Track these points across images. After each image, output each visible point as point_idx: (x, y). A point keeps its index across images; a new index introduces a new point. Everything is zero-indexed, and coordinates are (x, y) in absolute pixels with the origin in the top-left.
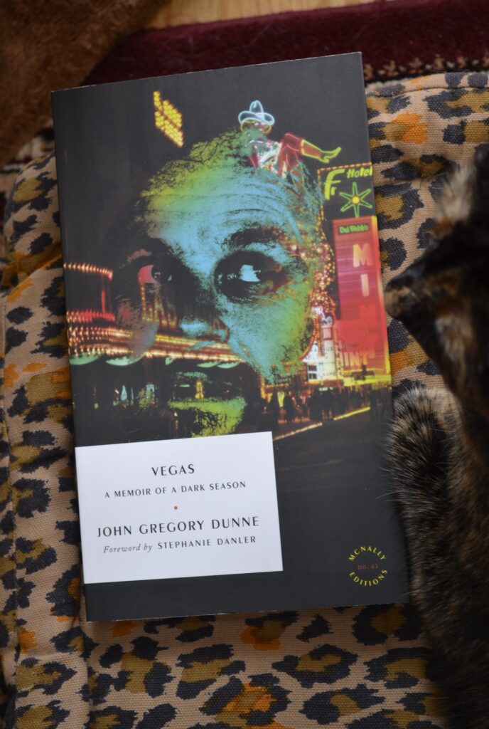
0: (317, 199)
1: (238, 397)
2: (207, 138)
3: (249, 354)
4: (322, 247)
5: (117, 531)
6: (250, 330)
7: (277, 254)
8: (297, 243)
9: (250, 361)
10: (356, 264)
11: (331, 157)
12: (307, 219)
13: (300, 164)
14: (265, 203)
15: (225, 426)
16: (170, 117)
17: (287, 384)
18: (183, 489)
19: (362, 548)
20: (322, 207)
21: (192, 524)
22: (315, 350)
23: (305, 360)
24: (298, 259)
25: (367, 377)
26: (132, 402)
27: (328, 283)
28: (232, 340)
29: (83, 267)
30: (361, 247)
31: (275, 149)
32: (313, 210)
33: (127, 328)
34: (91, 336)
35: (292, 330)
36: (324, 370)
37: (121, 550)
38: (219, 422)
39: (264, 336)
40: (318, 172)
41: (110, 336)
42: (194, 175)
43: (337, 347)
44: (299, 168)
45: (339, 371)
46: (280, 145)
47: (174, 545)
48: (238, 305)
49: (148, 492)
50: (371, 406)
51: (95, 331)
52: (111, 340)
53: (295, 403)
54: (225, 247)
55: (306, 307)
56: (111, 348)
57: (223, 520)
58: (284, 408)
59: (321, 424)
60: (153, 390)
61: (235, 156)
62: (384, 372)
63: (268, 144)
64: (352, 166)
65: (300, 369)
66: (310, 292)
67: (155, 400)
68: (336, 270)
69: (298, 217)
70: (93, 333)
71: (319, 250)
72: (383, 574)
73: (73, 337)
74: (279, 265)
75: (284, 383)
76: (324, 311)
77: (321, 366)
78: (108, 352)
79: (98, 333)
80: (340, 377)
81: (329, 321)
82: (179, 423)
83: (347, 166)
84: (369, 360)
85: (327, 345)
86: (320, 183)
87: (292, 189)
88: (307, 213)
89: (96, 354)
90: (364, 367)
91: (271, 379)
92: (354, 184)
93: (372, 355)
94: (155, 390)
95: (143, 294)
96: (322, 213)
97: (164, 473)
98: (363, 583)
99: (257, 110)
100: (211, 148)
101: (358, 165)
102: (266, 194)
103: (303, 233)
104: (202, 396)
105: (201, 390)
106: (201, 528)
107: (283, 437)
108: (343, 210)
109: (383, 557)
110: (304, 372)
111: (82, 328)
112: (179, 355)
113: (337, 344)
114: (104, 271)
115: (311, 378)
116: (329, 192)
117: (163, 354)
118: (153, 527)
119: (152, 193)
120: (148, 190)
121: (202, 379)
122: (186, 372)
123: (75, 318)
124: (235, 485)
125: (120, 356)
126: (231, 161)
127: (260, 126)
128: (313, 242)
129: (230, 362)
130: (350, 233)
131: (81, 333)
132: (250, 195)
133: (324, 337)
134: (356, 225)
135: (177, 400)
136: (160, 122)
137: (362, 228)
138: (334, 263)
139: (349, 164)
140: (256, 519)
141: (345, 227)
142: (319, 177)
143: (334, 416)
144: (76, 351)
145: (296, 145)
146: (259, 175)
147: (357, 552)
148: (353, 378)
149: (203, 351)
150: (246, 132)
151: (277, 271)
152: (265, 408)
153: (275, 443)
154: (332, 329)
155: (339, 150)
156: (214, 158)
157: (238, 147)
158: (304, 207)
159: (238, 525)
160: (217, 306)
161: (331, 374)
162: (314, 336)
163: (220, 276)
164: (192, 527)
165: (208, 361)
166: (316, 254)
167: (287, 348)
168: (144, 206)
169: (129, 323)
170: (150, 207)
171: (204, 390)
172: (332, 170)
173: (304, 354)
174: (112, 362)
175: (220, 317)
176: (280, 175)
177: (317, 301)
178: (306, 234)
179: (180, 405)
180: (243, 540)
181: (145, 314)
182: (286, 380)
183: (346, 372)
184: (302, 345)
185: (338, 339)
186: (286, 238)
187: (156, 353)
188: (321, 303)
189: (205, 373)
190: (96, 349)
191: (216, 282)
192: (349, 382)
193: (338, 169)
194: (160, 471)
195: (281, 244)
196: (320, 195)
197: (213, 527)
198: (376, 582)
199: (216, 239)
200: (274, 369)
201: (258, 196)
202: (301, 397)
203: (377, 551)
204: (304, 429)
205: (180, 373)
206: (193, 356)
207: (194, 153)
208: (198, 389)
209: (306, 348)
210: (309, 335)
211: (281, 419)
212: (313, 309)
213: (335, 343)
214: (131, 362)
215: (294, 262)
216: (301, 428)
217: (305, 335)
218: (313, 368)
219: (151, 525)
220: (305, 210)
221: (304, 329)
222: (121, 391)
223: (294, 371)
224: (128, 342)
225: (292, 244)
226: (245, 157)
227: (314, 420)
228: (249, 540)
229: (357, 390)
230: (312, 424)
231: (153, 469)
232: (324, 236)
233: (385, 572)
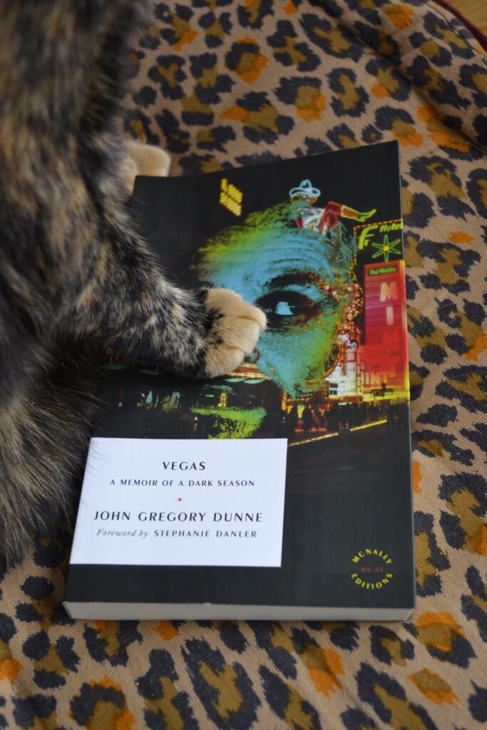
0: (351, 249)
1: (259, 408)
2: (261, 209)
3: (275, 373)
4: (353, 287)
5: (116, 516)
6: (279, 353)
7: (312, 293)
8: (330, 284)
9: (275, 379)
10: (383, 298)
11: (367, 217)
12: (341, 265)
13: (339, 224)
14: (305, 255)
15: (243, 432)
16: (233, 196)
17: (308, 399)
18: (191, 483)
19: (367, 550)
20: (355, 255)
21: (193, 515)
22: (338, 371)
23: (327, 379)
24: (330, 296)
25: (386, 393)
26: (156, 405)
27: (356, 315)
28: (261, 362)
30: (389, 285)
31: (319, 214)
32: (347, 258)
35: (318, 353)
36: (345, 387)
37: (115, 534)
38: (237, 427)
39: (291, 359)
40: (355, 229)
42: (246, 236)
43: (359, 368)
44: (338, 227)
45: (359, 389)
46: (323, 211)
47: (171, 533)
48: (270, 334)
49: (155, 483)
50: (388, 419)
53: (314, 415)
54: (266, 288)
55: (333, 335)
57: (226, 514)
58: (302, 418)
59: (337, 434)
60: (179, 397)
61: (283, 221)
62: (403, 389)
63: (313, 210)
64: (385, 222)
65: (322, 386)
66: (338, 323)
67: (179, 405)
68: (364, 304)
69: (333, 263)
71: (350, 289)
72: (388, 578)
74: (311, 301)
75: (305, 397)
76: (350, 338)
77: (342, 384)
80: (360, 394)
81: (354, 347)
82: (197, 427)
83: (380, 223)
84: (389, 379)
85: (350, 366)
86: (355, 237)
87: (330, 243)
88: (342, 260)
89: (130, 364)
90: (383, 385)
91: (293, 394)
92: (386, 236)
93: (392, 375)
96: (355, 260)
97: (174, 467)
98: (366, 585)
99: (307, 186)
100: (264, 216)
101: (390, 222)
102: (306, 247)
103: (337, 276)
104: (225, 405)
105: (225, 399)
106: (202, 520)
107: (298, 443)
108: (374, 256)
109: (389, 561)
110: (326, 389)
113: (360, 365)
115: (331, 394)
116: (363, 242)
118: (153, 515)
119: (208, 249)
120: (205, 247)
121: (227, 391)
122: (213, 385)
124: (244, 483)
126: (280, 224)
127: (307, 197)
128: (344, 283)
129: (256, 379)
130: (380, 274)
132: (292, 249)
133: (348, 360)
134: (385, 268)
135: (200, 407)
136: (224, 199)
137: (391, 270)
138: (362, 299)
139: (382, 221)
140: (259, 516)
141: (375, 269)
142: (355, 233)
143: (350, 428)
145: (337, 209)
146: (302, 233)
147: (362, 554)
148: (372, 395)
150: (295, 203)
151: (310, 306)
152: (284, 418)
153: (289, 449)
154: (355, 353)
155: (374, 211)
156: (266, 222)
157: (287, 214)
158: (340, 256)
159: (241, 519)
161: (351, 391)
162: (338, 359)
164: (192, 517)
166: (347, 291)
167: (312, 368)
168: (200, 259)
170: (204, 259)
171: (227, 400)
172: (367, 227)
173: (328, 373)
174: (144, 371)
176: (320, 233)
177: (344, 330)
178: (339, 276)
179: (202, 412)
180: (243, 534)
182: (308, 395)
183: (366, 389)
184: (326, 366)
185: (361, 362)
186: (321, 280)
188: (347, 331)
189: (230, 386)
192: (368, 398)
193: (372, 225)
194: (170, 466)
195: (316, 285)
196: (355, 246)
197: (215, 520)
198: (379, 585)
199: (258, 282)
200: (297, 386)
201: (300, 249)
202: (320, 410)
203: (383, 555)
204: (319, 438)
205: (207, 385)
207: (249, 220)
208: (222, 399)
209: (329, 368)
210: (334, 357)
211: (298, 428)
212: (339, 336)
213: (357, 365)
215: (326, 299)
216: (317, 437)
217: (330, 358)
218: (335, 385)
219: (151, 514)
220: (340, 258)
221: (329, 353)
222: (147, 394)
223: (315, 388)
225: (326, 285)
226: (293, 221)
227: (330, 430)
228: (249, 534)
229: (375, 405)
230: (328, 433)
231: (164, 463)
232: (355, 278)
233: (390, 576)
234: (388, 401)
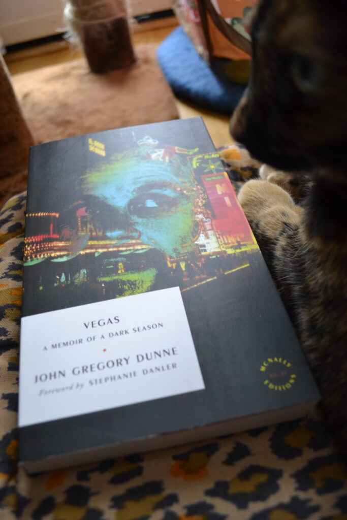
0: (189, 168)
1: (150, 268)
3: (156, 244)
4: (196, 187)
5: (53, 376)
6: (155, 230)
7: (168, 192)
8: (180, 187)
9: (157, 247)
10: (219, 192)
11: (193, 152)
12: (184, 176)
13: (176, 156)
14: (157, 173)
15: (142, 287)
16: (98, 146)
18: (111, 335)
19: (269, 360)
20: (192, 171)
21: (119, 361)
22: (203, 236)
23: (196, 242)
24: (183, 194)
25: (242, 247)
26: (69, 282)
27: (204, 203)
28: (144, 238)
29: (39, 214)
30: (221, 185)
31: (160, 151)
32: (188, 173)
33: (68, 240)
34: (40, 248)
35: (184, 227)
36: (211, 247)
37: (55, 391)
38: (137, 285)
39: (165, 233)
40: (188, 159)
41: (54, 246)
42: (112, 166)
43: (217, 233)
45: (221, 246)
46: (163, 150)
47: (103, 380)
48: (146, 219)
49: (80, 341)
50: (249, 263)
51: (44, 245)
52: (55, 248)
53: (194, 267)
54: (134, 193)
55: (192, 215)
56: (55, 252)
57: (147, 355)
58: (186, 271)
59: (215, 278)
60: (86, 272)
61: (137, 156)
62: (253, 244)
63: (156, 150)
64: (207, 154)
65: (194, 247)
66: (193, 208)
67: (87, 279)
68: (207, 196)
69: (179, 176)
70: (43, 246)
71: (195, 189)
72: (293, 379)
73: (28, 250)
74: (169, 198)
75: (184, 256)
76: (204, 216)
77: (208, 245)
78: (53, 255)
79: (46, 246)
80: (223, 249)
81: (209, 221)
82: (105, 291)
83: (204, 155)
84: (240, 238)
85: (210, 233)
87: (173, 166)
88: (184, 174)
89: (43, 258)
90: (238, 242)
91: (174, 255)
92: (210, 161)
93: (243, 236)
94: (87, 272)
95: (79, 221)
96: (193, 173)
97: (94, 326)
98: (278, 388)
99: (148, 139)
100: (123, 155)
101: (210, 153)
102: (157, 169)
103: (184, 182)
104: (123, 271)
105: (122, 267)
106: (127, 363)
107: (188, 289)
108: (206, 171)
109: (289, 365)
110: (197, 249)
111: (35, 245)
112: (105, 250)
113: (217, 232)
114: (53, 214)
115: (202, 252)
116: (195, 164)
117: (93, 251)
118: (85, 368)
119: (87, 176)
120: (84, 175)
121: (122, 262)
122: (110, 258)
123: (31, 240)
124: (154, 326)
125: (61, 256)
126: (135, 158)
127: (150, 144)
128: (190, 186)
129: (142, 249)
130: (213, 180)
131: (34, 248)
132: (148, 170)
133: (207, 229)
134: (215, 177)
135: (104, 276)
136: (91, 149)
137: (219, 177)
138: (205, 194)
139: (205, 153)
140: (175, 349)
141: (208, 177)
143: (225, 270)
144: (29, 258)
145: (173, 149)
146: (152, 162)
147: (266, 363)
148: (233, 249)
149: (123, 246)
150: (142, 148)
151: (169, 200)
152: (172, 273)
153: (183, 294)
154: (211, 225)
155: (197, 149)
156: (125, 158)
157: (138, 153)
158: (182, 172)
159: (160, 356)
160: (131, 221)
161: (216, 248)
163: (132, 207)
164: (119, 363)
165: (126, 251)
166: (193, 190)
167: (183, 237)
168: (82, 182)
169: (68, 237)
170: (85, 182)
171: (124, 267)
172: (195, 157)
173: (195, 239)
174: (55, 260)
175: (134, 226)
176: (165, 161)
179: (107, 279)
180: (165, 367)
181: (81, 231)
182: (185, 255)
183: (227, 246)
184: (193, 235)
185: (217, 229)
186: (173, 186)
187: (88, 251)
189: (124, 257)
190: (44, 255)
191: (129, 209)
192: (230, 251)
193: (199, 156)
194: (90, 325)
195: (170, 188)
196: (191, 166)
197: (138, 361)
198: (288, 386)
199: (128, 190)
200: (175, 250)
201: (153, 170)
202: (198, 263)
203: (282, 361)
204: (203, 283)
205: (106, 260)
206: (115, 249)
207: (113, 158)
208: (120, 268)
209: (196, 236)
210: (197, 229)
211: (185, 278)
212: (196, 216)
213: (215, 232)
214: (69, 259)
215: (180, 195)
216: (201, 282)
217: (194, 230)
218: (204, 246)
219: (83, 367)
221: (192, 226)
222: (60, 276)
223: (189, 249)
224: (67, 248)
225: (177, 188)
226: (144, 156)
227: (210, 276)
228: (171, 367)
229: (237, 255)
230: (209, 278)
231: (85, 324)
232: (196, 183)
233: (293, 376)
234: (246, 252)
